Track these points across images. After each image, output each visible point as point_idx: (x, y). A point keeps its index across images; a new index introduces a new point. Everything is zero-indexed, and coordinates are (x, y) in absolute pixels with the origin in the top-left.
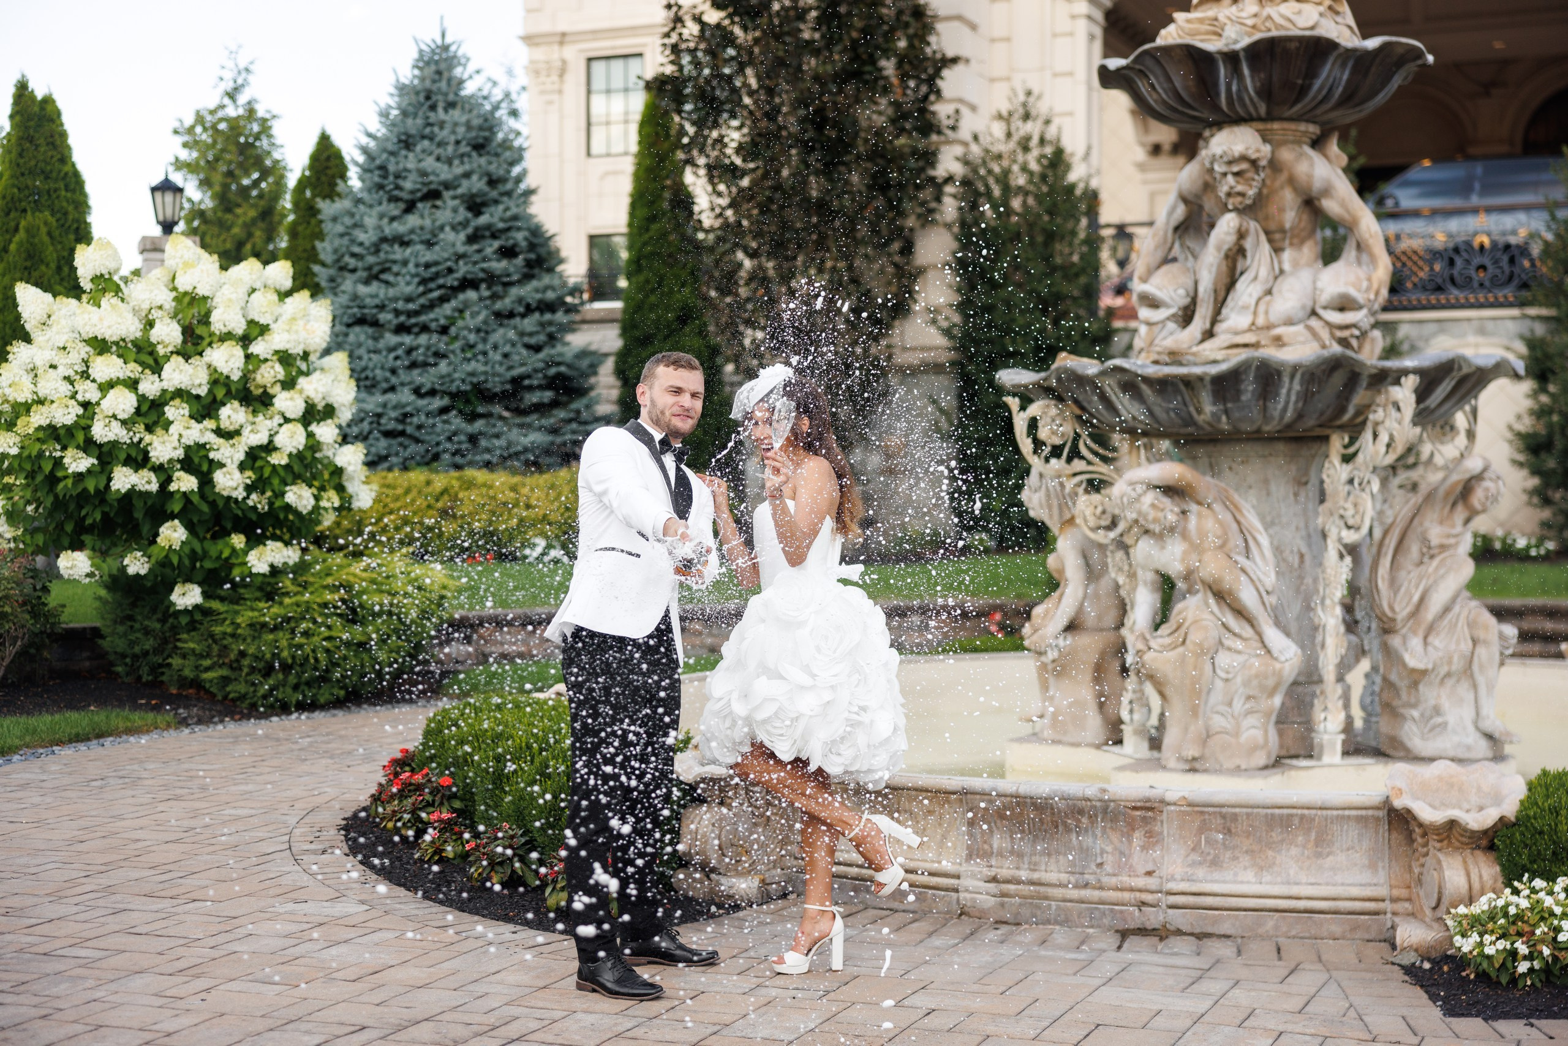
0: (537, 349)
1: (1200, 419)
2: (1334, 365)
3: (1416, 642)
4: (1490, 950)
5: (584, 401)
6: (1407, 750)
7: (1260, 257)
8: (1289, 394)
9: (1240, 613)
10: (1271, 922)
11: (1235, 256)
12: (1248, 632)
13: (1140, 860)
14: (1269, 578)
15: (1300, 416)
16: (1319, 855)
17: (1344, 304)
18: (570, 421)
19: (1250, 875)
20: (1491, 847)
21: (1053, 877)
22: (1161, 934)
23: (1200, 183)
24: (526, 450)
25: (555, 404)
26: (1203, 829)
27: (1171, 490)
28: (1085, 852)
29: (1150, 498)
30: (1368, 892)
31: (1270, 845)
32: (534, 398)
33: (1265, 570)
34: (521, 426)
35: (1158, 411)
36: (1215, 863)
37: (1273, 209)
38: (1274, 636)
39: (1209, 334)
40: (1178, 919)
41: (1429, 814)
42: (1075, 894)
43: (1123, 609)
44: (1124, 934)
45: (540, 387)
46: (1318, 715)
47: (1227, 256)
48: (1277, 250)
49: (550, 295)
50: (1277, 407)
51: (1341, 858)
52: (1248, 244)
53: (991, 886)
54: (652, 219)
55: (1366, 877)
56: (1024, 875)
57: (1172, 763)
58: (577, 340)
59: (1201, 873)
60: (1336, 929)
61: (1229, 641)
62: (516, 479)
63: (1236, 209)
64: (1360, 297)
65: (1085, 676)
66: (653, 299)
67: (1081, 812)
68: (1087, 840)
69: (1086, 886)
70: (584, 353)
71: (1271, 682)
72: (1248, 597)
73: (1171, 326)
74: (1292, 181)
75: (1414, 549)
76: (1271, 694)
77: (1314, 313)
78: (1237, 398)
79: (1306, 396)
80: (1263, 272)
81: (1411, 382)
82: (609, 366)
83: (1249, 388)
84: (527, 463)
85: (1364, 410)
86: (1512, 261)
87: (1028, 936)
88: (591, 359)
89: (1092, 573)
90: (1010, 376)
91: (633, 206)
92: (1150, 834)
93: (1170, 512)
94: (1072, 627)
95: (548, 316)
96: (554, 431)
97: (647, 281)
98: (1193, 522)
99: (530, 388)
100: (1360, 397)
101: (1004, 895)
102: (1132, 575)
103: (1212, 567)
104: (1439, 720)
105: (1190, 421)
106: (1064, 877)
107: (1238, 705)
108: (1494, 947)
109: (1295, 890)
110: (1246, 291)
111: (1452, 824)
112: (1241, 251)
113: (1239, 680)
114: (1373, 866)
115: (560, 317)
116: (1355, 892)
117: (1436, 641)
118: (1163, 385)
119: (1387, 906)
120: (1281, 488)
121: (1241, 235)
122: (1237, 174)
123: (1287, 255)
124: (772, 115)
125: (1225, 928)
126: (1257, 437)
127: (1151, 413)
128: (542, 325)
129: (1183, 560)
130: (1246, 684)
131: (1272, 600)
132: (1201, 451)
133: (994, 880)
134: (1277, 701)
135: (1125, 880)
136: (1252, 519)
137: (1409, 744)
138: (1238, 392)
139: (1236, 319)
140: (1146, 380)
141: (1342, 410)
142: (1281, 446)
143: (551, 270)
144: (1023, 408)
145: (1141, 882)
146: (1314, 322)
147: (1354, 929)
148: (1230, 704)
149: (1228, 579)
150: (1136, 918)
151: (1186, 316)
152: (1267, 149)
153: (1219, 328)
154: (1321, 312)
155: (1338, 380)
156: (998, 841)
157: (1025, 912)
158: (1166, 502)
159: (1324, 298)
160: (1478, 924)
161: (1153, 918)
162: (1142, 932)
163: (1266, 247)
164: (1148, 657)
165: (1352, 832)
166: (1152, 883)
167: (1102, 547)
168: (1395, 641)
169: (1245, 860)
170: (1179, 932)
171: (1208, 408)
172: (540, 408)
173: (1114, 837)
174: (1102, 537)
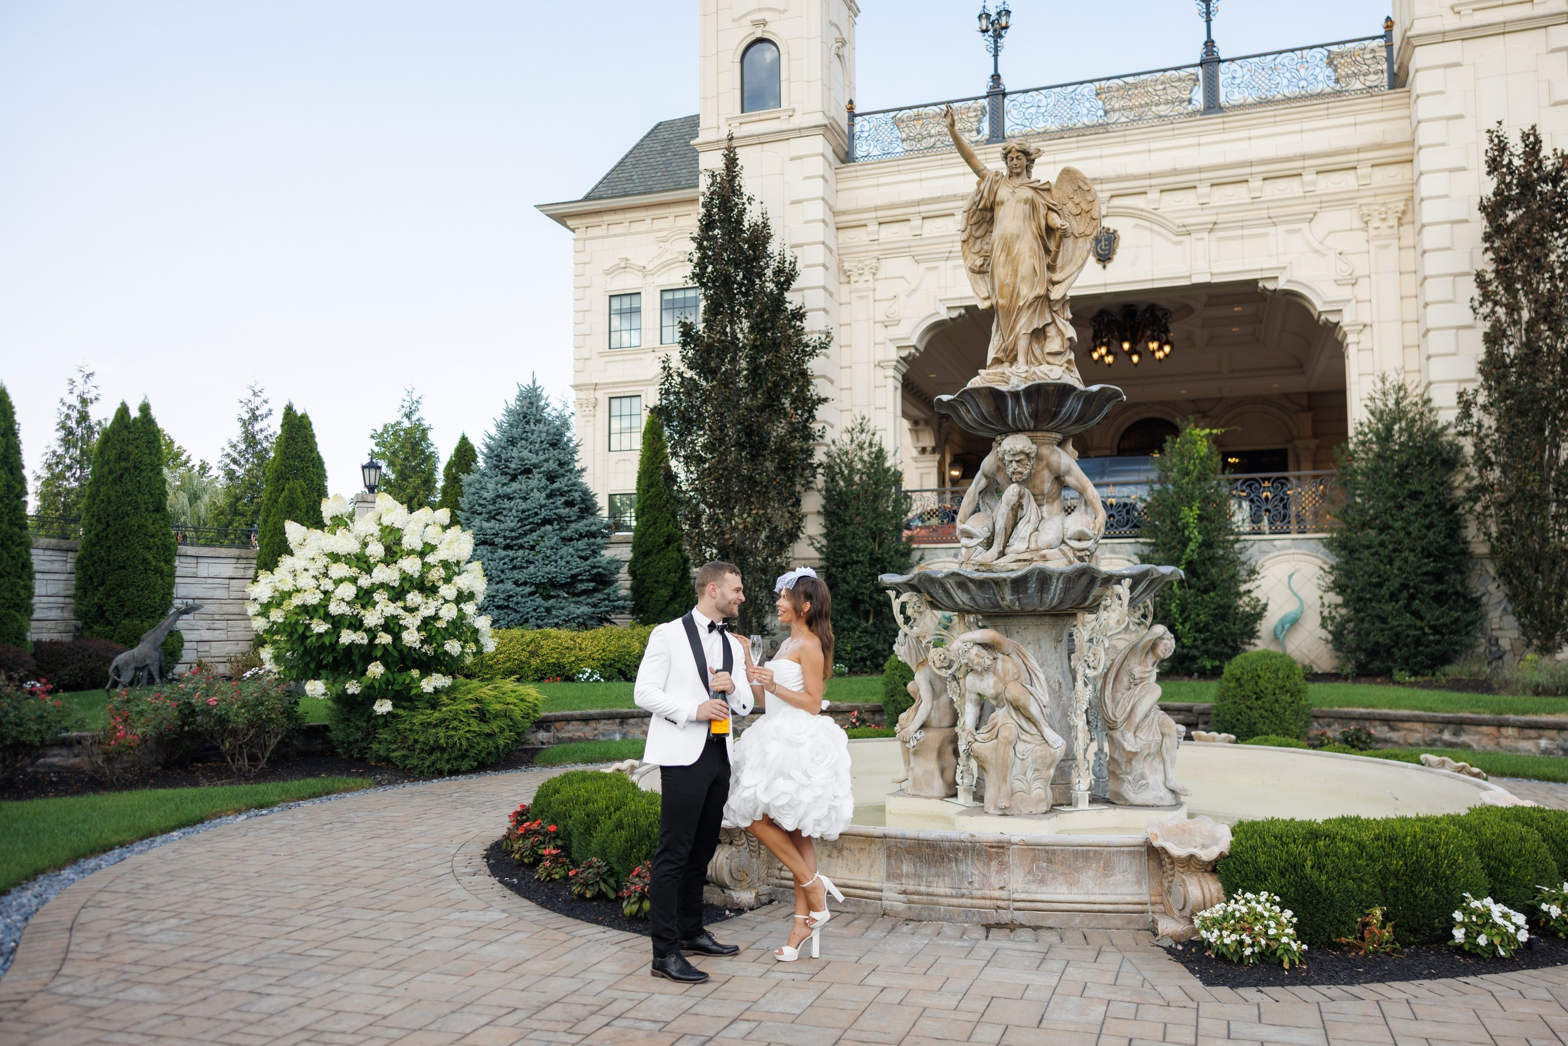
0: (586, 559)
1: (1003, 604)
2: (1083, 572)
3: (1129, 736)
4: (1227, 941)
5: (613, 588)
6: (1126, 800)
7: (1031, 509)
8: (1056, 589)
9: (1030, 719)
10: (1078, 919)
11: (1017, 510)
12: (1034, 730)
13: (996, 880)
14: (1045, 698)
15: (1061, 602)
16: (1106, 876)
17: (1081, 537)
18: (605, 599)
19: (1064, 889)
20: (1214, 871)
21: (941, 891)
22: (1011, 927)
23: (995, 466)
24: (578, 617)
25: (595, 590)
26: (1034, 859)
27: (985, 646)
28: (962, 875)
29: (975, 650)
30: (1137, 899)
31: (1076, 870)
32: (581, 587)
33: (1042, 692)
34: (576, 603)
35: (978, 599)
36: (1042, 882)
37: (1037, 482)
38: (1048, 732)
39: (1002, 554)
40: (1021, 917)
41: (1177, 850)
42: (955, 901)
43: (955, 717)
44: (988, 927)
45: (588, 581)
46: (1075, 780)
47: (1012, 509)
48: (1040, 505)
49: (594, 528)
50: (1048, 598)
51: (1118, 877)
52: (1024, 502)
53: (903, 897)
54: (651, 485)
55: (1135, 889)
56: (923, 889)
57: (992, 811)
58: (608, 554)
59: (1033, 887)
60: (1118, 923)
61: (1024, 736)
62: (574, 633)
63: (1017, 482)
64: (1090, 533)
65: (933, 755)
66: (651, 530)
67: (958, 849)
68: (963, 867)
69: (962, 896)
70: (612, 561)
71: (1049, 761)
72: (1034, 710)
73: (980, 549)
74: (1048, 466)
75: (1125, 680)
76: (1049, 768)
77: (1063, 542)
78: (1025, 592)
79: (1066, 590)
80: (1033, 518)
81: (1127, 582)
82: (625, 568)
83: (1033, 586)
84: (579, 625)
85: (1098, 600)
86: (1128, 512)
87: (929, 929)
88: (616, 564)
89: (936, 695)
90: (887, 578)
91: (640, 479)
92: (1001, 863)
93: (986, 657)
94: (924, 726)
95: (592, 540)
96: (595, 606)
97: (648, 521)
98: (1000, 663)
99: (582, 581)
100: (1096, 591)
101: (910, 902)
102: (962, 696)
103: (1013, 691)
104: (1144, 782)
105: (997, 605)
106: (948, 891)
107: (1029, 775)
108: (1230, 939)
109: (1092, 898)
110: (1024, 529)
111: (1192, 857)
112: (1021, 506)
113: (1030, 759)
114: (1139, 883)
115: (599, 540)
116: (1129, 899)
117: (1140, 734)
118: (981, 584)
119: (1149, 907)
120: (1047, 644)
121: (1021, 496)
122: (1017, 461)
123: (1045, 508)
124: (722, 429)
125: (1050, 922)
126: (1035, 614)
127: (973, 599)
128: (588, 545)
129: (994, 687)
130: (1034, 761)
131: (1047, 711)
132: (999, 622)
133: (904, 892)
134: (1052, 772)
135: (987, 892)
136: (1033, 663)
137: (1127, 797)
138: (1027, 588)
139: (1018, 545)
140: (972, 580)
141: (1086, 598)
142: (1047, 619)
143: (593, 514)
144: (897, 597)
145: (997, 894)
146: (1063, 547)
147: (1130, 922)
148: (1025, 775)
149: (1024, 699)
150: (994, 917)
151: (989, 543)
152: (1034, 447)
153: (1008, 550)
154: (1068, 541)
155: (1084, 581)
156: (906, 868)
157: (925, 913)
158: (984, 652)
159: (1069, 533)
160: (1218, 923)
161: (1005, 917)
162: (999, 926)
163: (1034, 504)
164: (975, 745)
165: (1125, 862)
166: (1004, 894)
167: (943, 680)
168: (1117, 735)
169: (1061, 879)
170: (1022, 926)
171: (1008, 598)
172: (585, 592)
173: (979, 865)
174: (943, 673)
